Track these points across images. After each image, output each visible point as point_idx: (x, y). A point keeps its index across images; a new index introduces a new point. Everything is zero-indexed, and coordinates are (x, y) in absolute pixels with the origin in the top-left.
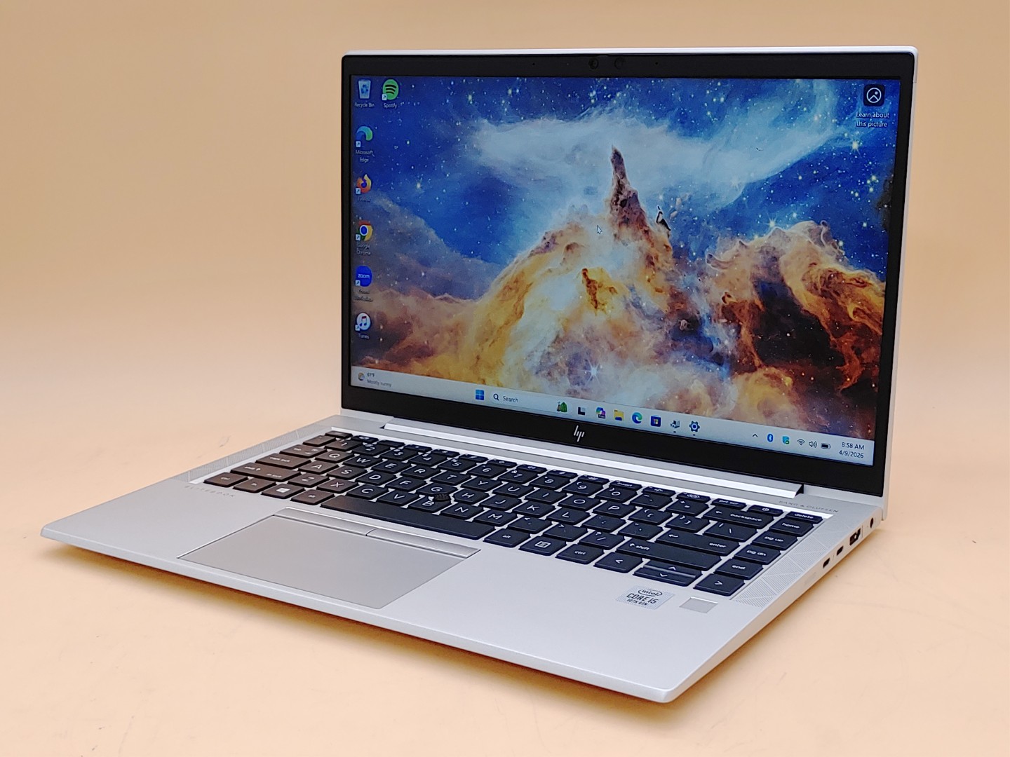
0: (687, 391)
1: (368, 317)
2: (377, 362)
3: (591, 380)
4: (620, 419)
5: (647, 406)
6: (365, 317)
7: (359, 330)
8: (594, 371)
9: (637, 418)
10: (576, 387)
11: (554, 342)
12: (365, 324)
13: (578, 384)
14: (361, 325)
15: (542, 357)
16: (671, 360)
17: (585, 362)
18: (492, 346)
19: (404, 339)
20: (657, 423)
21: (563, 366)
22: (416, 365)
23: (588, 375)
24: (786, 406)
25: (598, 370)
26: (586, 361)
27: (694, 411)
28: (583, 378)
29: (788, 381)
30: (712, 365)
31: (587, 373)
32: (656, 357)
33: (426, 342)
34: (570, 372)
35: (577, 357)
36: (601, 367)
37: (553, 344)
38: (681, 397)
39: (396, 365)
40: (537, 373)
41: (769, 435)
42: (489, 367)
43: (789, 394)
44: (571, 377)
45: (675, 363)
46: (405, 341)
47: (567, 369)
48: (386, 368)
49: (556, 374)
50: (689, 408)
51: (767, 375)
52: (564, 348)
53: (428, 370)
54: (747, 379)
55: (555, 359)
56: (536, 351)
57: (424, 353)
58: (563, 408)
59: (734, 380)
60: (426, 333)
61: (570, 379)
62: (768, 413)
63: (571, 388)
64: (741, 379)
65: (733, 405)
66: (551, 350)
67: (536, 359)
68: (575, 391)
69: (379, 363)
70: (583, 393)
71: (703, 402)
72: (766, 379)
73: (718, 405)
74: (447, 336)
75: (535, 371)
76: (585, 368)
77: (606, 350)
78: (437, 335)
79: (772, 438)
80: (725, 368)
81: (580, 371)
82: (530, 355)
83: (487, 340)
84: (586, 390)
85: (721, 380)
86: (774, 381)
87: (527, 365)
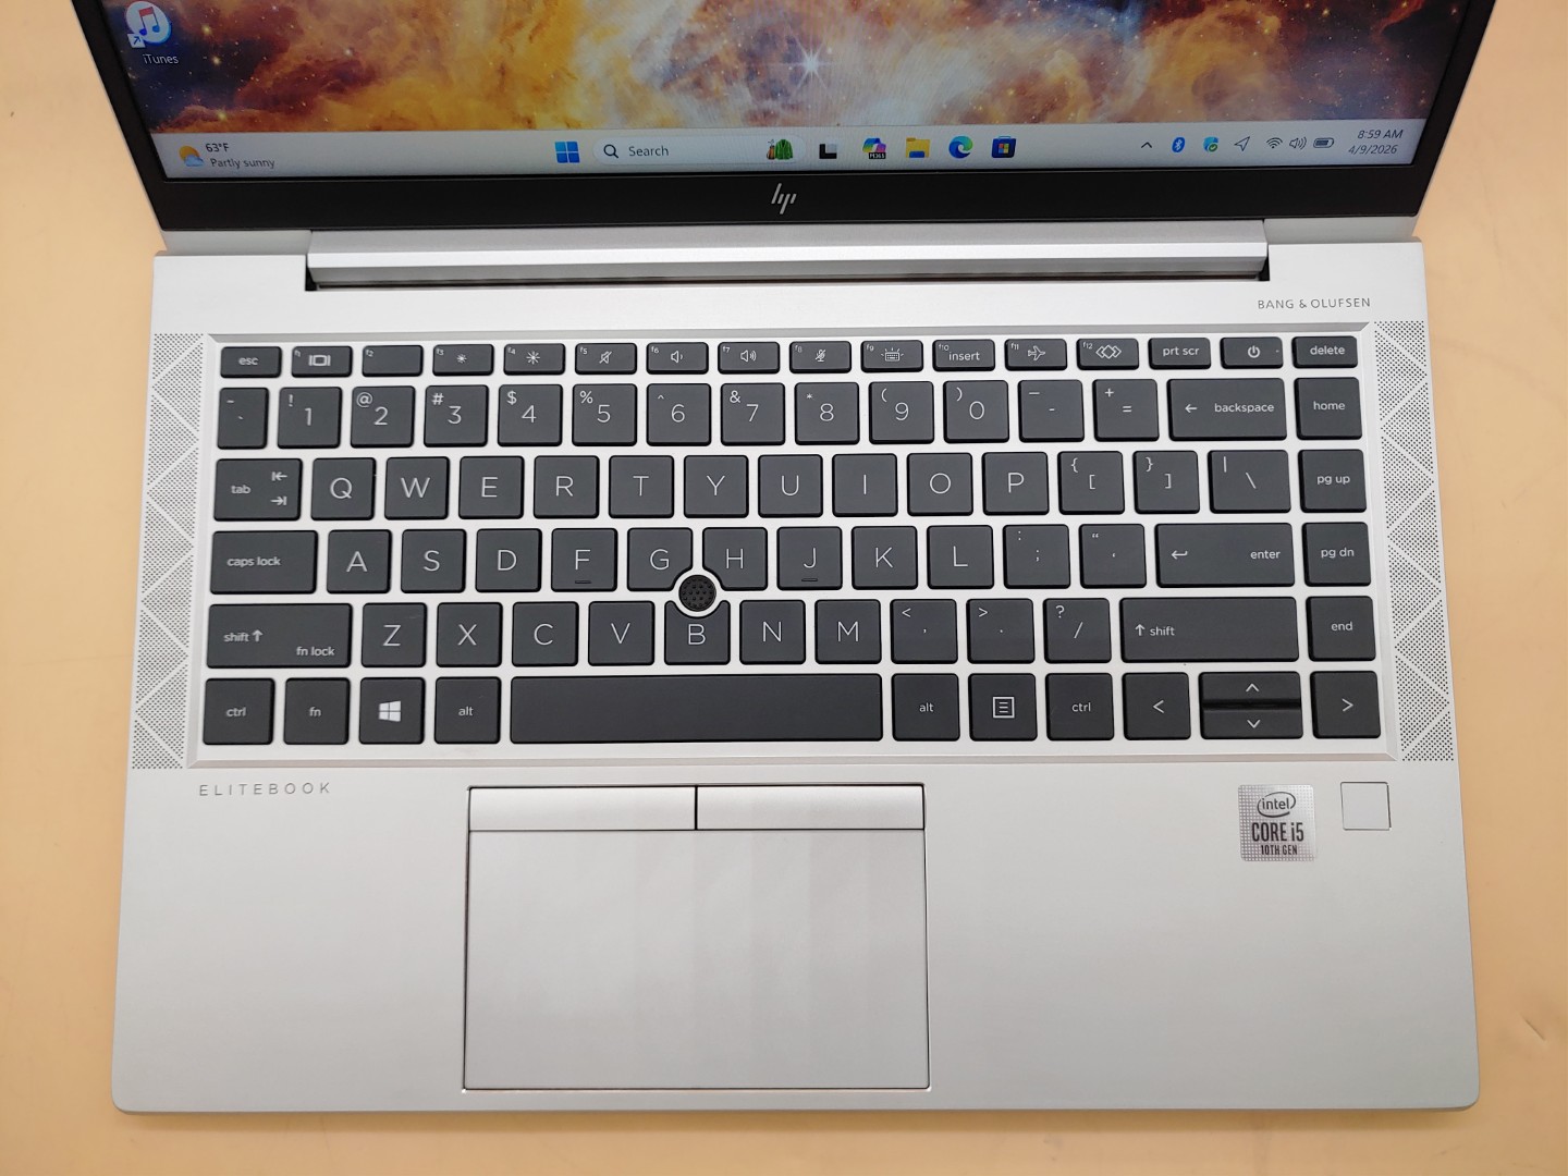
0: (1036, 76)
1: (156, 9)
2: (222, 115)
3: (806, 81)
4: (920, 155)
5: (942, 117)
6: (150, 11)
7: (140, 44)
8: (810, 63)
9: (961, 148)
10: (769, 104)
11: (705, 9)
12: (156, 29)
13: (773, 96)
14: (143, 32)
15: (676, 47)
16: (1003, 13)
17: (786, 45)
18: (536, 39)
19: (283, 50)
20: (1006, 151)
21: (731, 61)
22: (334, 107)
23: (796, 76)
24: (1255, 76)
25: (820, 58)
26: (791, 41)
27: (1050, 115)
28: (785, 81)
29: (1270, 23)
30: (1101, 13)
31: (795, 68)
32: (963, 13)
33: (348, 52)
34: (752, 74)
35: (766, 37)
36: (830, 51)
37: (706, 15)
38: (1021, 90)
39: (277, 117)
40: (665, 86)
41: (1177, 140)
42: (536, 89)
43: (1269, 52)
44: (755, 82)
45: (1011, 20)
46: (285, 57)
47: (741, 67)
48: (252, 125)
49: (715, 82)
50: (1038, 112)
51: (1225, 18)
52: (729, 20)
53: (371, 116)
54: (1178, 33)
55: (707, 50)
56: (659, 36)
57: (347, 79)
58: (783, 150)
59: (1148, 39)
60: (343, 30)
61: (752, 89)
62: (1213, 96)
63: (756, 107)
64: (1164, 34)
65: (1138, 91)
66: (697, 28)
67: (661, 56)
68: (766, 114)
69: (230, 118)
70: (785, 114)
71: (1071, 94)
72: (1221, 25)
73: (1105, 97)
74: (405, 29)
75: (658, 82)
76: (789, 59)
77: (841, 10)
78: (374, 32)
79: (1182, 145)
80: (1132, 15)
81: (777, 68)
82: (643, 47)
83: (519, 26)
84: (792, 107)
85: (1117, 42)
86: (1240, 28)
87: (638, 72)
